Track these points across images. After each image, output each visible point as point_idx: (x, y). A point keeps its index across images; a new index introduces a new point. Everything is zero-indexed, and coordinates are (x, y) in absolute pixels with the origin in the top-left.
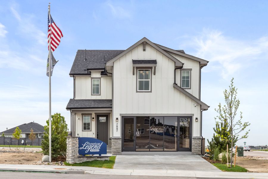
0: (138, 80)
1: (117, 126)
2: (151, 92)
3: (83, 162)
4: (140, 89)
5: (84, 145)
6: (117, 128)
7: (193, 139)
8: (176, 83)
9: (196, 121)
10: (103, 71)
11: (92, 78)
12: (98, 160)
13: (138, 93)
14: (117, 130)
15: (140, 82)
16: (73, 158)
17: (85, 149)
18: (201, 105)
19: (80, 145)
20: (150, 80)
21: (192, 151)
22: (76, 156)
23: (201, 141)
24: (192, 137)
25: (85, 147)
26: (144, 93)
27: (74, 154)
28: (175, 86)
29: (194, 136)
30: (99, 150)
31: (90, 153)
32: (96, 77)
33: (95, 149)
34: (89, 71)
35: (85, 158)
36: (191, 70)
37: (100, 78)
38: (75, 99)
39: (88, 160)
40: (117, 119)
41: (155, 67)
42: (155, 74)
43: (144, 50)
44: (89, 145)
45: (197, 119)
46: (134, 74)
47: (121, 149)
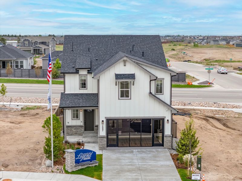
0: (120, 90)
1: (103, 127)
2: (130, 99)
3: (78, 170)
4: (121, 97)
5: (79, 156)
6: (103, 129)
7: (165, 136)
8: (151, 92)
9: (167, 123)
10: (89, 69)
11: (79, 75)
12: (89, 167)
13: (120, 100)
14: (103, 130)
15: (121, 91)
16: (71, 167)
17: (80, 158)
18: (171, 111)
19: (76, 157)
20: (130, 89)
21: (164, 146)
22: (73, 166)
23: (171, 138)
24: (164, 135)
25: (79, 158)
26: (125, 100)
27: (71, 165)
28: (150, 95)
29: (165, 134)
30: (90, 158)
31: (83, 161)
32: (83, 74)
33: (87, 157)
34: (77, 70)
35: (80, 166)
36: (163, 79)
37: (87, 75)
38: (65, 93)
39: (82, 168)
40: (103, 121)
41: (134, 82)
42: (133, 85)
43: (125, 65)
44: (83, 155)
45: (168, 120)
46: (116, 85)
47: (106, 145)
